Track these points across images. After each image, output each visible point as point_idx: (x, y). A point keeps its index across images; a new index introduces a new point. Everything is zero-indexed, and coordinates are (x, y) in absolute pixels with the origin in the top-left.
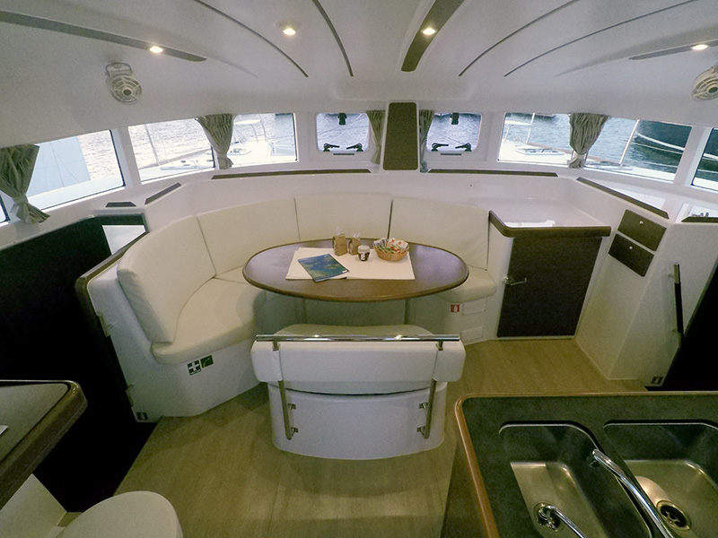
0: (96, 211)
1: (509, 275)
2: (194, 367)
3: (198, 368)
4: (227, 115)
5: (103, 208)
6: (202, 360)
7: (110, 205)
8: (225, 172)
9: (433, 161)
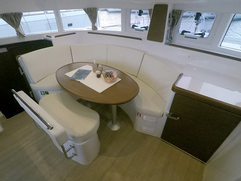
0: (44, 37)
1: (170, 111)
2: (43, 93)
3: (44, 94)
4: (95, 8)
5: (46, 37)
6: (45, 92)
7: (47, 36)
8: (94, 31)
9: (179, 40)
